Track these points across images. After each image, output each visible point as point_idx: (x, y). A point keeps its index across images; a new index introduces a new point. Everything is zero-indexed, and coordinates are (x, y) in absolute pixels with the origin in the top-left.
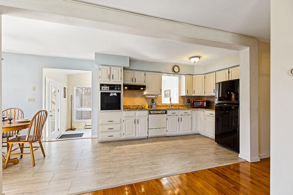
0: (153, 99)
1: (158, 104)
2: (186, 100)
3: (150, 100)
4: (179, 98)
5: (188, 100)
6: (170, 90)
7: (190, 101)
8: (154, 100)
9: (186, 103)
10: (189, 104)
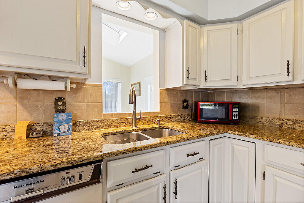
0: (60, 99)
1: (87, 116)
2: (179, 103)
3: (49, 102)
4: (161, 94)
5: (185, 101)
6: (139, 83)
7: (187, 105)
8: (68, 100)
9: (180, 108)
10: (187, 112)
